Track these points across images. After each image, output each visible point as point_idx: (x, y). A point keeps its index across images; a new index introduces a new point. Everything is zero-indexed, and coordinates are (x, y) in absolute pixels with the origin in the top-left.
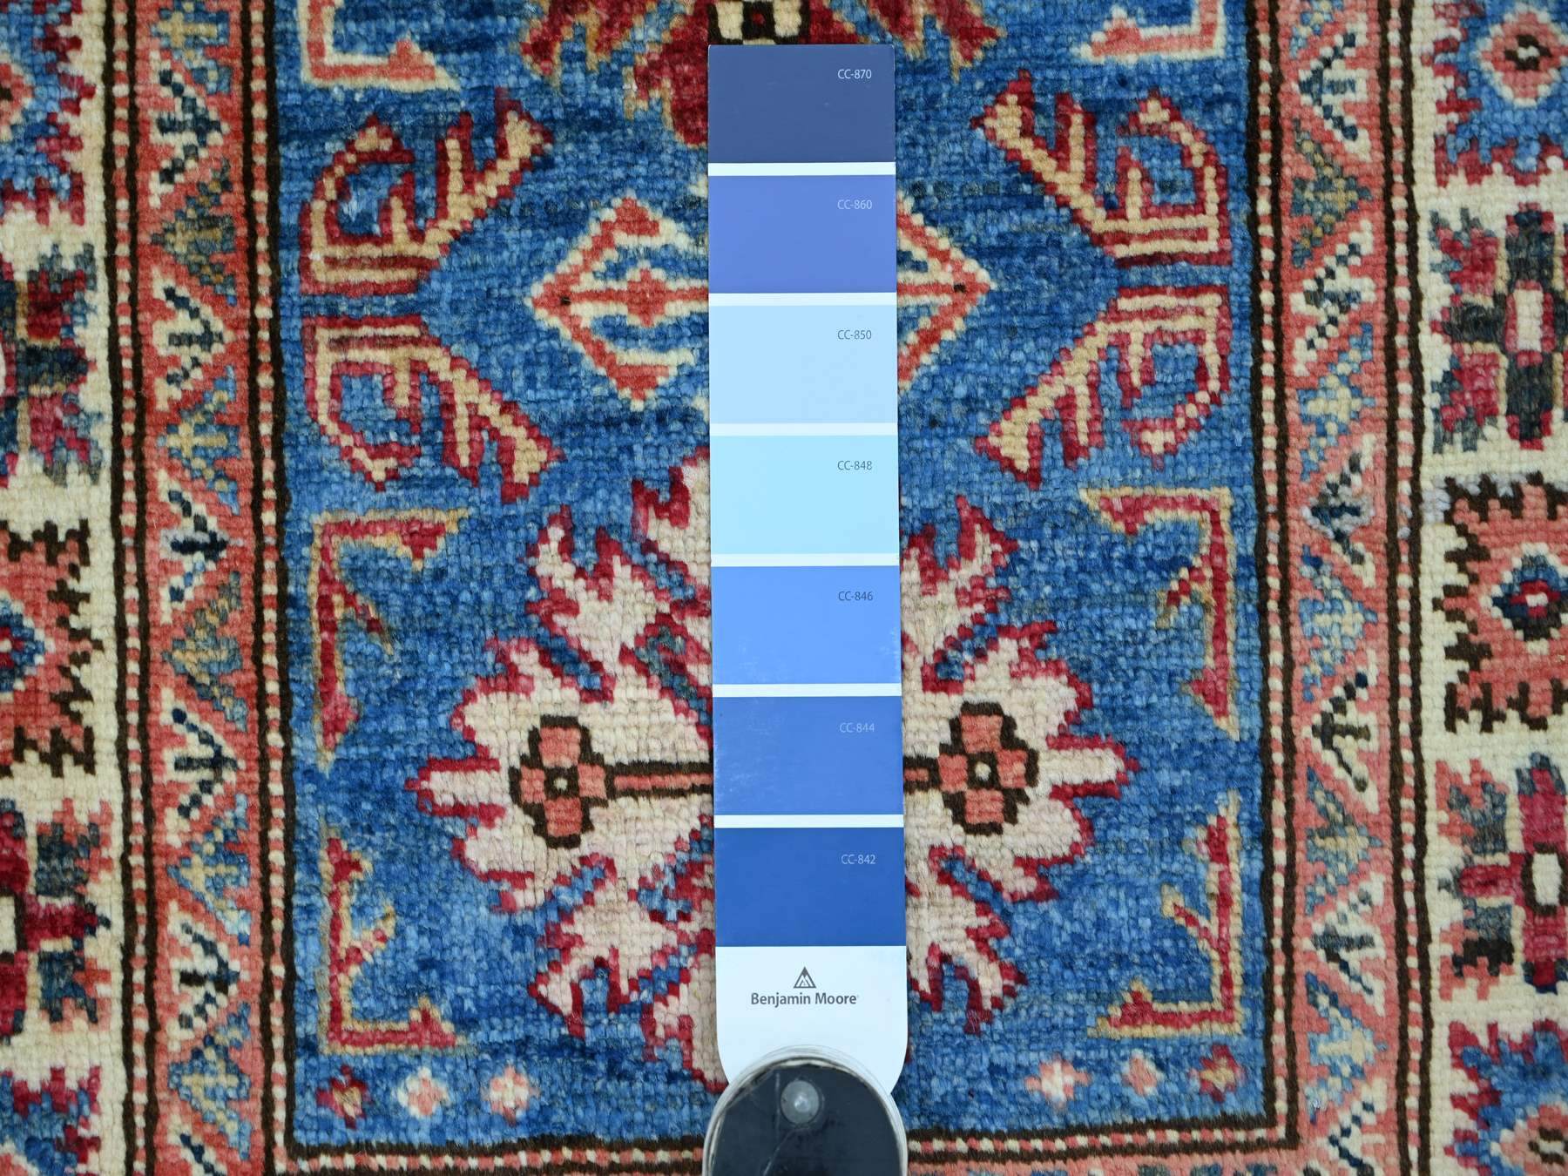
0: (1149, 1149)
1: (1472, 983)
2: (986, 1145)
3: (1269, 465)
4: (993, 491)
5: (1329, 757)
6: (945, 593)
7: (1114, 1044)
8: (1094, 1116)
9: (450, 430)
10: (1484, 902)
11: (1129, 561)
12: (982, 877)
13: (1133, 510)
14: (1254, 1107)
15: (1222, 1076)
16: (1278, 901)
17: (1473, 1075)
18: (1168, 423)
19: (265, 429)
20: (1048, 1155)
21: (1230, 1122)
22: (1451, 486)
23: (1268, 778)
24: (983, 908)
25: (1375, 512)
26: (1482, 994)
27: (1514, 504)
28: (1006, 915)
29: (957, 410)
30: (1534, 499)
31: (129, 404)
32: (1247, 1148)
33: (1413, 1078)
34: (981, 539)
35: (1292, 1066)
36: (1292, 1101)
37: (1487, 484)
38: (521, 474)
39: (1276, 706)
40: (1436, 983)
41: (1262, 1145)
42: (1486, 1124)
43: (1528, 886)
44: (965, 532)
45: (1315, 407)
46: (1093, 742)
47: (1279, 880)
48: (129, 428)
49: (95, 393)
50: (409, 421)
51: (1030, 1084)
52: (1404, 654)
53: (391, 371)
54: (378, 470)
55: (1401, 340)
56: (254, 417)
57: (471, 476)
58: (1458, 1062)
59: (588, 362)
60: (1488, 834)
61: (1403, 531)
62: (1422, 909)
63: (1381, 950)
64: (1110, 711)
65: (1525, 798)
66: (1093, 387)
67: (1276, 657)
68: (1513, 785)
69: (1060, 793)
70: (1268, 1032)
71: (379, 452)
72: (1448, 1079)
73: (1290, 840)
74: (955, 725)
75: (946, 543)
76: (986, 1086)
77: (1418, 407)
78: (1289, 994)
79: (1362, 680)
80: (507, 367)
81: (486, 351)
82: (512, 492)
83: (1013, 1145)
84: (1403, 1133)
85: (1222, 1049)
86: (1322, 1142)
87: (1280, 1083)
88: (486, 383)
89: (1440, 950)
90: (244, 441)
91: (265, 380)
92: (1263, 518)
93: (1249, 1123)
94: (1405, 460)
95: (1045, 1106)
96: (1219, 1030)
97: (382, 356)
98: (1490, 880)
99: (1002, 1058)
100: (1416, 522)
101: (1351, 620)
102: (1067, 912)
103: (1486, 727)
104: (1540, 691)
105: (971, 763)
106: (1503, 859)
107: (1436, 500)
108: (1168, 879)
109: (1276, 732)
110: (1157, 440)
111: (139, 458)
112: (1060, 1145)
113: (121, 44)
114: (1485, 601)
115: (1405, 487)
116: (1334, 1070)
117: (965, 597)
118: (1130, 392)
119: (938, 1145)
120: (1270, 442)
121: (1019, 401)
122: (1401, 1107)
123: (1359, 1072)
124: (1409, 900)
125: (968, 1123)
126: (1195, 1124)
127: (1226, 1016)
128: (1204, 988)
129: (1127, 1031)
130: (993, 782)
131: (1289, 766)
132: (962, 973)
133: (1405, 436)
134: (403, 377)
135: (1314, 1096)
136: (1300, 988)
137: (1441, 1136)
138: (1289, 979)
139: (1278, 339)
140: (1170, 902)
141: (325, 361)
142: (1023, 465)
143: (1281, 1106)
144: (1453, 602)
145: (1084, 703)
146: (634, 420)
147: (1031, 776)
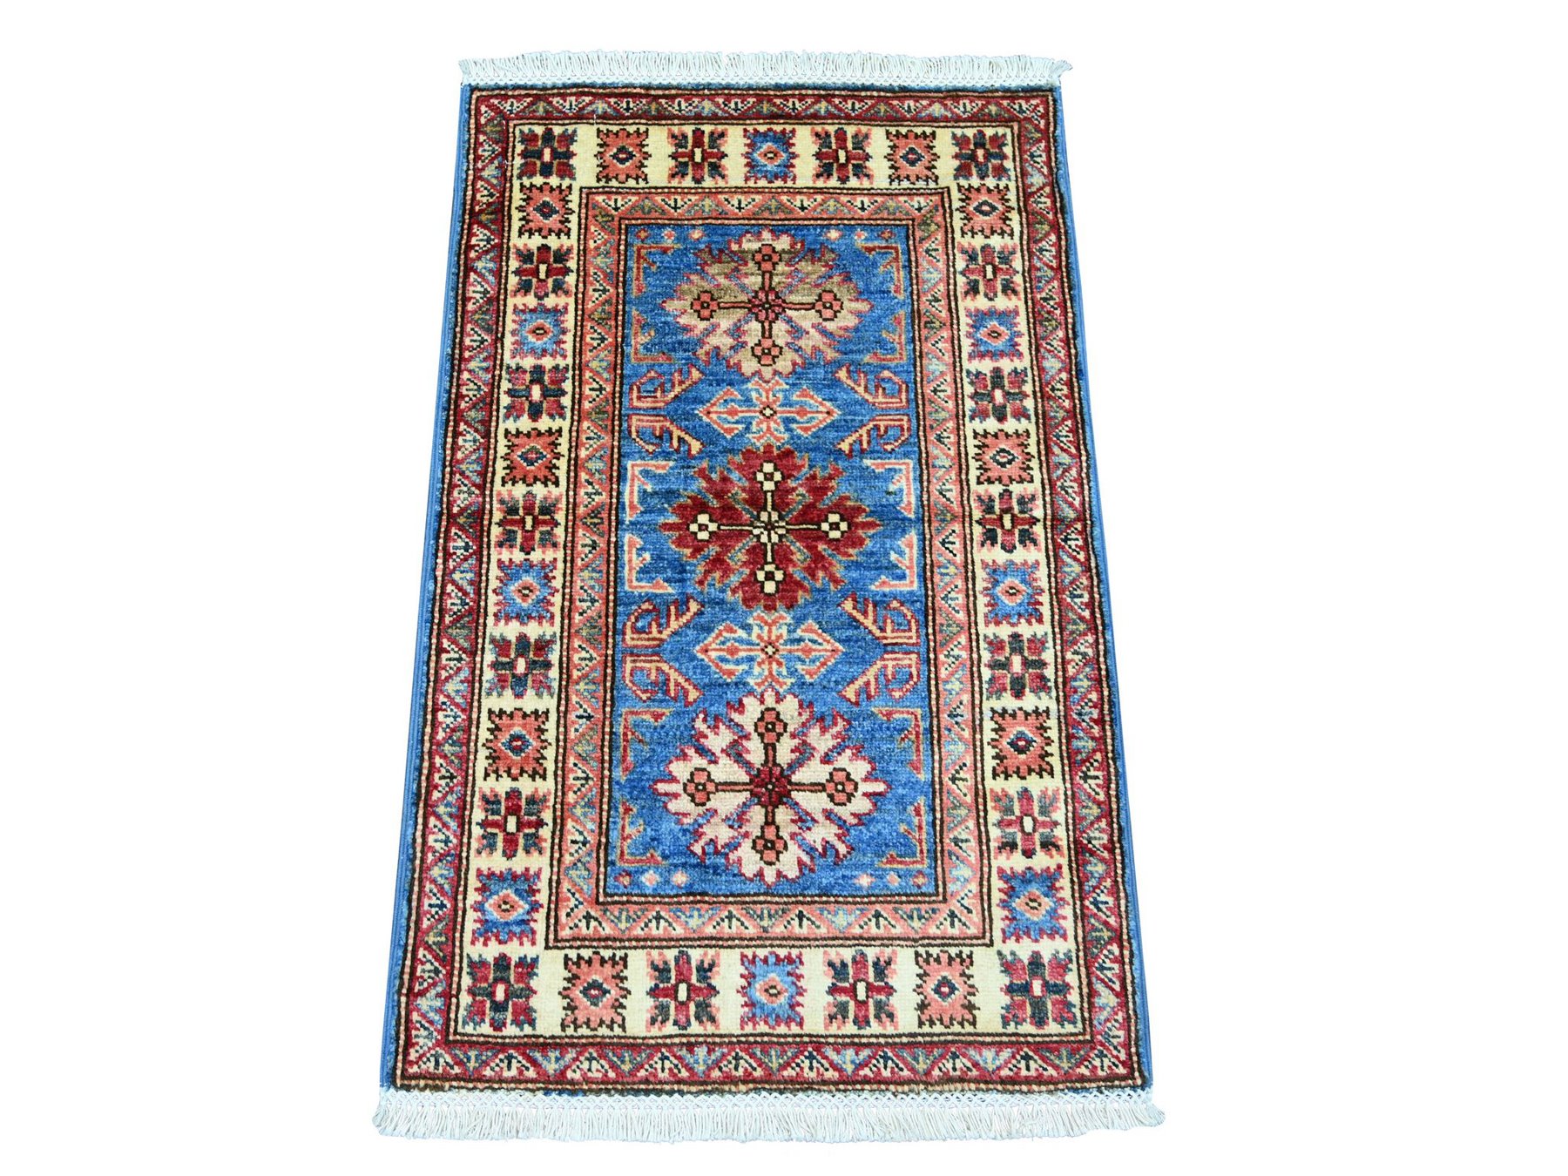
0: (896, 902)
1: (1004, 855)
2: (841, 899)
3: (934, 702)
4: (844, 707)
5: (954, 787)
6: (828, 736)
7: (885, 870)
8: (877, 892)
9: (668, 686)
10: (1008, 830)
11: (888, 728)
12: (840, 818)
13: (889, 714)
14: (931, 890)
15: (920, 881)
16: (938, 828)
17: (1006, 882)
18: (901, 689)
19: (608, 684)
20: (863, 903)
21: (923, 894)
22: (992, 710)
23: (934, 792)
24: (840, 827)
25: (967, 716)
26: (1008, 858)
27: (1014, 716)
28: (848, 830)
29: (832, 685)
30: (1020, 715)
31: (565, 676)
32: (929, 903)
33: (985, 883)
34: (839, 720)
35: (944, 878)
36: (944, 888)
37: (1005, 711)
38: (691, 699)
39: (936, 772)
40: (992, 854)
41: (934, 902)
42: (1010, 897)
43: (1022, 827)
44: (834, 718)
45: (949, 687)
46: (876, 780)
47: (938, 822)
48: (564, 683)
49: (554, 673)
50: (655, 683)
51: (856, 881)
52: (979, 758)
53: (650, 669)
54: (644, 697)
55: (975, 669)
56: (605, 681)
57: (675, 699)
58: (1000, 878)
59: (713, 668)
60: (1009, 810)
61: (977, 722)
62: (987, 832)
63: (973, 843)
64: (882, 771)
65: (1020, 800)
66: (876, 679)
67: (937, 757)
68: (1016, 796)
69: (865, 794)
70: (936, 867)
71: (645, 692)
72: (997, 883)
73: (942, 810)
74: (831, 774)
75: (828, 721)
76: (841, 881)
77: (981, 688)
78: (942, 856)
79: (965, 765)
80: (687, 669)
81: (681, 664)
82: (687, 704)
83: (850, 899)
84: (982, 900)
85: (920, 872)
86: (955, 901)
87: (940, 883)
88: (681, 673)
89: (993, 845)
90: (601, 688)
91: (609, 671)
92: (932, 717)
93: (930, 895)
94: (977, 702)
95: (861, 888)
96: (919, 866)
97: (648, 665)
98: (1010, 824)
99: (848, 873)
100: (981, 720)
101: (961, 747)
102: (868, 830)
103: (1006, 779)
104: (1024, 769)
105: (836, 784)
106: (1013, 818)
107: (987, 714)
108: (902, 821)
109: (937, 779)
110: (897, 694)
111: (567, 692)
112: (866, 900)
113: (568, 578)
114: (1005, 743)
115: (977, 710)
116: (958, 879)
117: (834, 737)
118: (888, 681)
119: (824, 899)
120: (934, 696)
121: (852, 682)
122: (981, 892)
123: (966, 880)
124: (983, 829)
125: (835, 892)
126: (912, 895)
127: (922, 862)
128: (914, 854)
129: (888, 866)
130: (843, 791)
131: (941, 789)
132: (833, 847)
133: (977, 696)
134: (654, 671)
135: (951, 887)
136: (946, 854)
137: (995, 901)
138: (942, 851)
139: (936, 667)
140: (902, 828)
141: (629, 666)
142: (853, 700)
143: (941, 890)
144: (994, 743)
145: (873, 769)
146: (728, 684)
147: (856, 789)
